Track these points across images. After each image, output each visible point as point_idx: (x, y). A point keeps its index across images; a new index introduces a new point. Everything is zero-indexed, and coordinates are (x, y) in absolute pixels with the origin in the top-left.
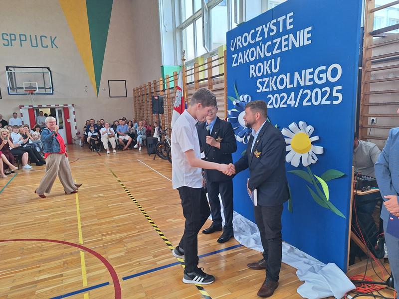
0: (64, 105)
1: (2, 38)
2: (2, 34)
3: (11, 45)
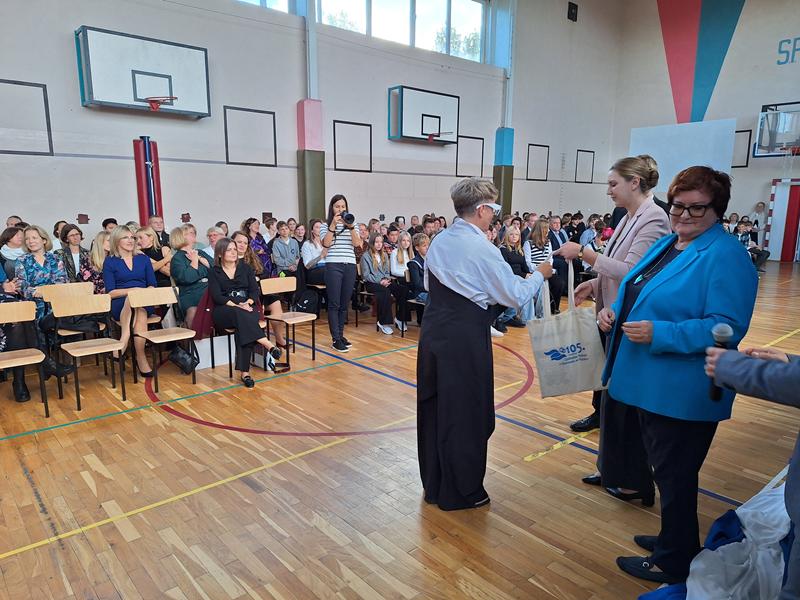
1: (777, 51)
2: (781, 43)
3: (792, 61)
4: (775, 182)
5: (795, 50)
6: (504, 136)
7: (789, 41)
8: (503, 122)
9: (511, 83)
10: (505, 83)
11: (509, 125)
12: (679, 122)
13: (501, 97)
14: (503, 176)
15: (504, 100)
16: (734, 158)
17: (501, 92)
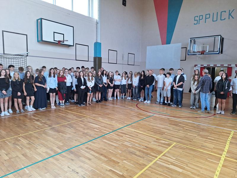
0: (228, 65)
1: (194, 19)
2: (195, 17)
3: (199, 24)
4: (195, 66)
5: (199, 20)
6: (97, 46)
7: (198, 17)
8: (97, 40)
9: (99, 25)
10: (97, 25)
11: (99, 41)
12: (162, 44)
13: (95, 30)
14: (98, 61)
15: (97, 31)
16: (181, 57)
17: (96, 29)
